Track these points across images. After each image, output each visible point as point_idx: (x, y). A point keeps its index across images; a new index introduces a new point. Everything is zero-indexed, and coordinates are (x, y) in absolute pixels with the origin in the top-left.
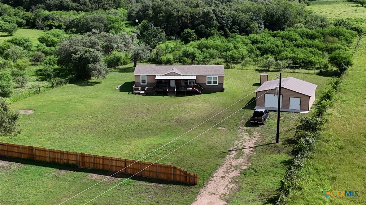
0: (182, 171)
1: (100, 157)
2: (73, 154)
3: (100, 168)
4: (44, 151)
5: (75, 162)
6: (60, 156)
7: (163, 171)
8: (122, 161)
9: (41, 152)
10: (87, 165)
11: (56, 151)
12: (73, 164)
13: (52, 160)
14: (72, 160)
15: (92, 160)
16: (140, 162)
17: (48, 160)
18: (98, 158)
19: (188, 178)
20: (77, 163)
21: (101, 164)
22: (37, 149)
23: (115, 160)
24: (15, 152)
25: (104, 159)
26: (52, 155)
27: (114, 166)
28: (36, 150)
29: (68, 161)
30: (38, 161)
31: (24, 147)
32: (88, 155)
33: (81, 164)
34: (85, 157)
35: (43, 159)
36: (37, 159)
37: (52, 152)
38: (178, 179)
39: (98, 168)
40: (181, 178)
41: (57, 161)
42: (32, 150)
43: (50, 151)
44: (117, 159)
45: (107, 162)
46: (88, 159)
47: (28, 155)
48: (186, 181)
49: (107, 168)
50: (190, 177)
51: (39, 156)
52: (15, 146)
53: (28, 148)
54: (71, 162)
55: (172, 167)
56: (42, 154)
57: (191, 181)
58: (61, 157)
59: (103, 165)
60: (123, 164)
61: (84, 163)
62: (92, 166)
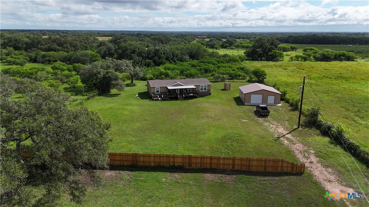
0: (290, 163)
1: (208, 157)
2: (179, 157)
3: (208, 167)
4: (149, 156)
5: (181, 164)
6: (166, 159)
7: (271, 164)
8: (230, 159)
9: (146, 157)
10: (194, 166)
11: (162, 156)
12: (179, 166)
13: (157, 164)
14: (179, 162)
15: (199, 161)
16: (248, 158)
17: (153, 164)
18: (206, 158)
19: (295, 169)
20: (183, 164)
21: (208, 163)
22: (142, 155)
23: (223, 159)
24: (117, 160)
25: (211, 159)
26: (157, 160)
27: (221, 164)
28: (140, 156)
29: (174, 163)
30: (142, 166)
31: (127, 155)
32: (195, 157)
33: (187, 165)
34: (193, 159)
35: (147, 164)
36: (141, 164)
37: (158, 156)
38: (285, 170)
39: (205, 167)
40: (288, 169)
41: (162, 164)
42: (136, 157)
43: (155, 156)
44: (225, 158)
45: (214, 161)
46: (195, 160)
47: (131, 162)
48: (293, 171)
49: (214, 166)
50: (297, 167)
51: (143, 162)
52: (117, 154)
53: (132, 155)
54: (176, 164)
55: (280, 161)
56: (147, 159)
57: (298, 171)
58: (166, 161)
59: (211, 164)
60: (231, 162)
61: (190, 165)
62: (199, 166)
